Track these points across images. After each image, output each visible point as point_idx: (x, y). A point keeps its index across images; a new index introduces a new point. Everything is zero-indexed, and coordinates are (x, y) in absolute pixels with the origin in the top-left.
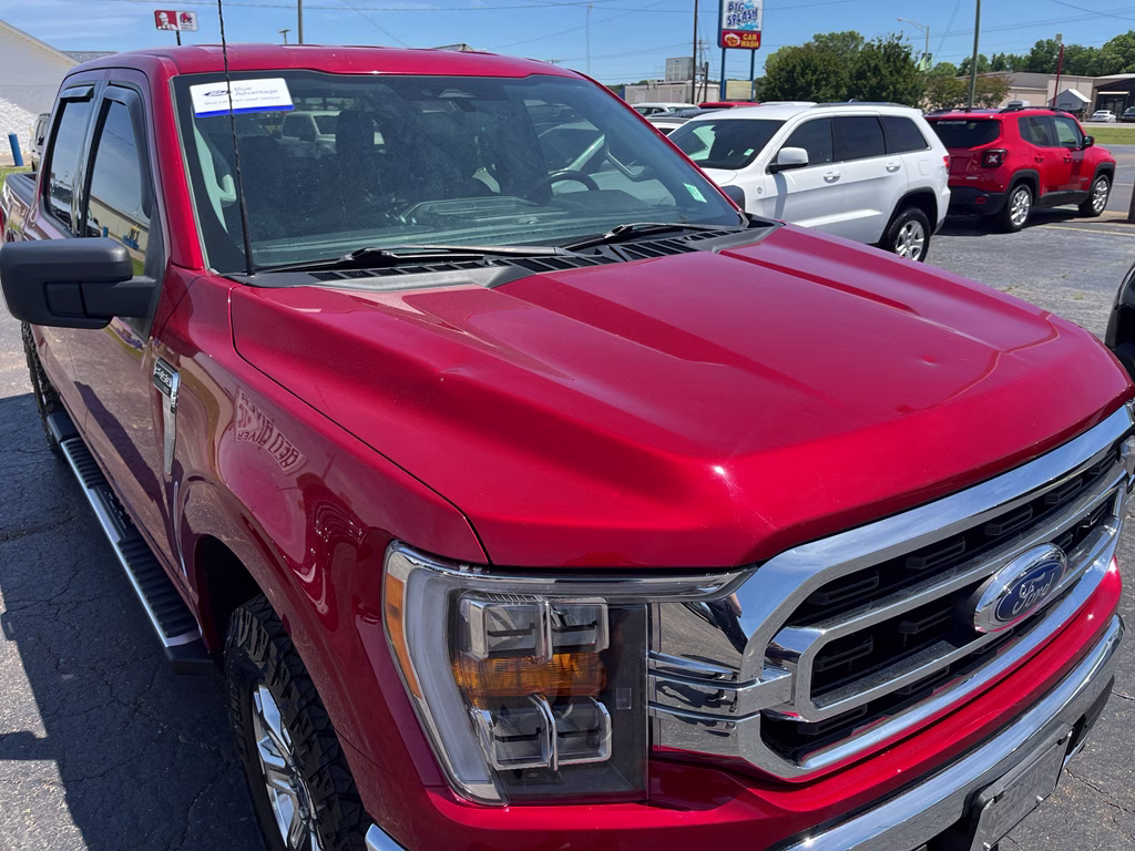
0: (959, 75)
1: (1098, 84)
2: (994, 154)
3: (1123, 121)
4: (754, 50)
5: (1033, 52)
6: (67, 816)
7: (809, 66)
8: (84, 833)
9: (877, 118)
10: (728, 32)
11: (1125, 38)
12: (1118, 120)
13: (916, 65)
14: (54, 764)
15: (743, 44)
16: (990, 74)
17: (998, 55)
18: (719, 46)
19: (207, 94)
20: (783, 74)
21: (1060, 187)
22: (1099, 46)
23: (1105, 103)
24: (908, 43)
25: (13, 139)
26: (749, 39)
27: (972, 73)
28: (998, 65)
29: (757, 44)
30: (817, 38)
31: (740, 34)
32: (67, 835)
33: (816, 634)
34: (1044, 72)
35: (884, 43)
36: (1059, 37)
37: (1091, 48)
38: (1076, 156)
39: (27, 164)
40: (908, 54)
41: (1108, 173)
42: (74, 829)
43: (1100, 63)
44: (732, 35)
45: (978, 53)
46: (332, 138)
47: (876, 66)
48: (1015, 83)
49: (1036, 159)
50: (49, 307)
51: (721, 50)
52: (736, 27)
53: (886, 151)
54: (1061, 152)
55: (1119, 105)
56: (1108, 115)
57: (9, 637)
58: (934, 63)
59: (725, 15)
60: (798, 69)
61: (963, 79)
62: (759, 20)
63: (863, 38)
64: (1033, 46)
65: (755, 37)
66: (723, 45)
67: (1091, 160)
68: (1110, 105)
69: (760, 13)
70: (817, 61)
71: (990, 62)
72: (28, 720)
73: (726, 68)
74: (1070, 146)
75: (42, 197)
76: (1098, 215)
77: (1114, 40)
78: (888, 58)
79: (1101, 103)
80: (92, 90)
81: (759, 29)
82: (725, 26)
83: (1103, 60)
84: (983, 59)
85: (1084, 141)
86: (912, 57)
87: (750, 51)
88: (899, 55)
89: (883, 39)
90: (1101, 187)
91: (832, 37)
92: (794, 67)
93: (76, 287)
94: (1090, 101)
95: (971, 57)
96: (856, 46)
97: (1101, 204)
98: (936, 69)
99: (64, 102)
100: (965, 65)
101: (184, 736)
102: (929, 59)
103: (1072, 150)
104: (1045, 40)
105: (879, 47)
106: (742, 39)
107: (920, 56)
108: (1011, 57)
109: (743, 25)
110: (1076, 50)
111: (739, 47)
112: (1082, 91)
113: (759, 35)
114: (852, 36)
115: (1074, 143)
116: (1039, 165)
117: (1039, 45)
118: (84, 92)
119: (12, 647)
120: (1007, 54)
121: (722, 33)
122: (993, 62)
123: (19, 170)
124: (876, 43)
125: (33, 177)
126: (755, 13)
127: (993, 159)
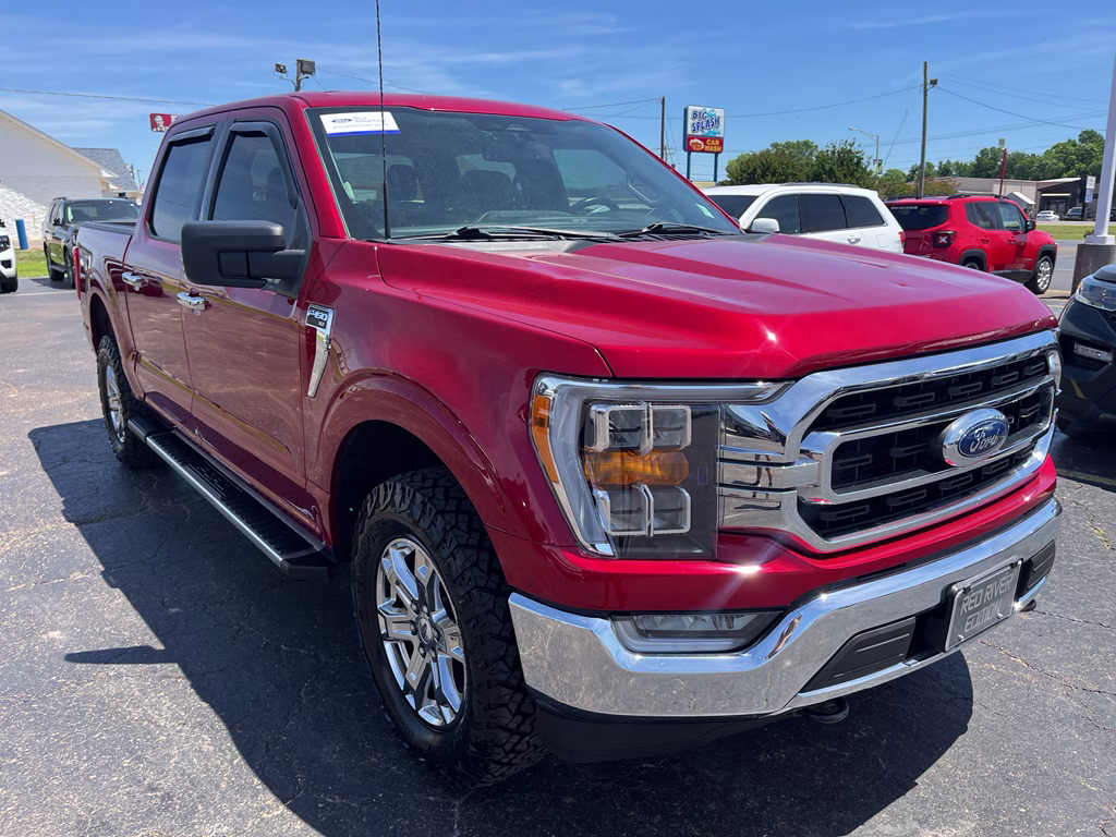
0: (908, 180)
1: (1041, 187)
2: (944, 235)
3: (1066, 220)
4: (717, 154)
5: (978, 159)
6: (197, 697)
7: (769, 168)
8: (213, 706)
9: (838, 197)
10: (693, 137)
11: (1064, 145)
12: (1061, 219)
13: (868, 170)
14: (176, 666)
15: (707, 148)
16: (937, 180)
17: (944, 163)
18: (684, 149)
19: (335, 121)
20: (745, 175)
21: (1007, 266)
22: (1040, 153)
23: (1049, 204)
24: (860, 149)
25: (20, 224)
26: (714, 145)
27: (920, 178)
28: (945, 171)
29: (720, 149)
30: (775, 146)
31: (703, 139)
32: (201, 707)
33: (833, 437)
34: (989, 176)
35: (838, 148)
36: (1002, 142)
37: (1033, 155)
38: (1021, 239)
39: (31, 248)
40: (860, 159)
41: (1050, 255)
42: (205, 705)
43: (1042, 168)
44: (696, 140)
45: (926, 161)
47: (831, 169)
48: (961, 187)
49: (983, 240)
51: (686, 153)
52: (700, 133)
53: (847, 226)
54: (1005, 236)
55: (1062, 206)
56: (1052, 215)
57: (113, 586)
58: (885, 168)
59: (690, 122)
60: (759, 171)
61: (911, 184)
62: (721, 128)
63: (816, 146)
64: (978, 153)
65: (717, 142)
66: (689, 149)
67: (1034, 243)
68: (1053, 206)
69: (722, 121)
70: (776, 164)
71: (937, 168)
72: (147, 638)
73: (691, 172)
74: (1015, 231)
76: (1043, 293)
77: (1054, 147)
78: (842, 163)
79: (1045, 204)
80: (213, 130)
81: (721, 136)
82: (689, 132)
83: (1045, 165)
84: (930, 166)
85: (1026, 226)
86: (864, 162)
87: (713, 155)
88: (852, 160)
89: (837, 145)
90: (1045, 267)
91: (788, 145)
92: (755, 169)
93: (244, 255)
94: (1033, 203)
95: (919, 164)
96: (811, 154)
97: (1045, 282)
98: (886, 175)
100: (913, 172)
101: (286, 646)
102: (880, 164)
103: (1016, 233)
104: (989, 148)
105: (833, 153)
106: (705, 144)
107: (871, 161)
108: (957, 164)
109: (706, 131)
110: (1019, 156)
111: (703, 151)
112: (1026, 194)
113: (721, 142)
114: (807, 144)
115: (1018, 227)
116: (986, 246)
117: (983, 152)
119: (118, 591)
120: (953, 161)
121: (687, 139)
122: (940, 168)
123: (24, 253)
124: (831, 149)
126: (718, 121)
127: (943, 240)
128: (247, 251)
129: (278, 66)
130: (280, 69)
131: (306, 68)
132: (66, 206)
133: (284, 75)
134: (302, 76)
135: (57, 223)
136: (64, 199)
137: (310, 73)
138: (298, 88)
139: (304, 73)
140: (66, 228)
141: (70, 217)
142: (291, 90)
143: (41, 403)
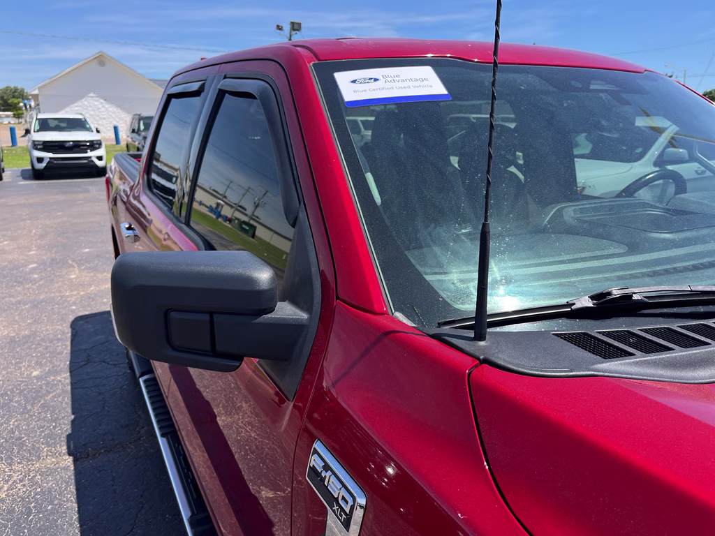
19: (354, 82)
25: (116, 129)
39: (123, 144)
46: (369, 133)
50: (168, 340)
75: (145, 177)
80: (203, 85)
93: (206, 318)
99: (170, 97)
118: (195, 87)
123: (118, 147)
125: (137, 157)
128: (211, 314)
129: (278, 26)
130: (280, 28)
131: (295, 27)
132: (140, 120)
133: (282, 32)
134: (293, 33)
135: (133, 131)
136: (139, 115)
137: (298, 30)
138: (290, 40)
139: (294, 30)
140: (139, 135)
141: (142, 127)
142: (286, 40)
143: (91, 286)
